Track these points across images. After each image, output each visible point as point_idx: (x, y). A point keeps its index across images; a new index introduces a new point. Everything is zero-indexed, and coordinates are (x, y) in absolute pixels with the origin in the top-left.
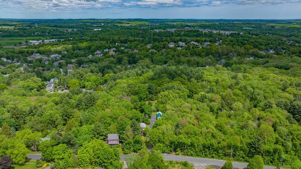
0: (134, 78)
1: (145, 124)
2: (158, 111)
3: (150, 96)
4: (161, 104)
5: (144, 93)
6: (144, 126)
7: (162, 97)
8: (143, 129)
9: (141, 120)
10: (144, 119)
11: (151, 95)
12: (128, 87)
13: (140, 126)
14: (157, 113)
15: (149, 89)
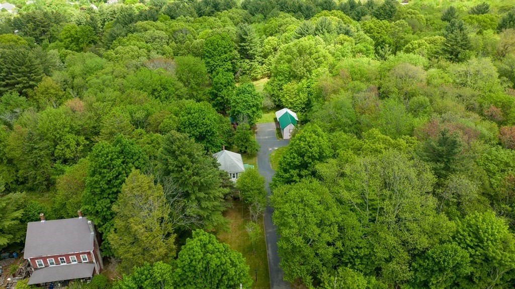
0: (192, 19)
1: (239, 156)
2: (279, 107)
3: (244, 65)
4: (289, 80)
5: (224, 56)
6: (235, 166)
7: (289, 56)
8: (234, 180)
9: (219, 140)
10: (230, 134)
11: (248, 61)
12: (170, 38)
13: (215, 165)
14: (279, 114)
15: (241, 42)
